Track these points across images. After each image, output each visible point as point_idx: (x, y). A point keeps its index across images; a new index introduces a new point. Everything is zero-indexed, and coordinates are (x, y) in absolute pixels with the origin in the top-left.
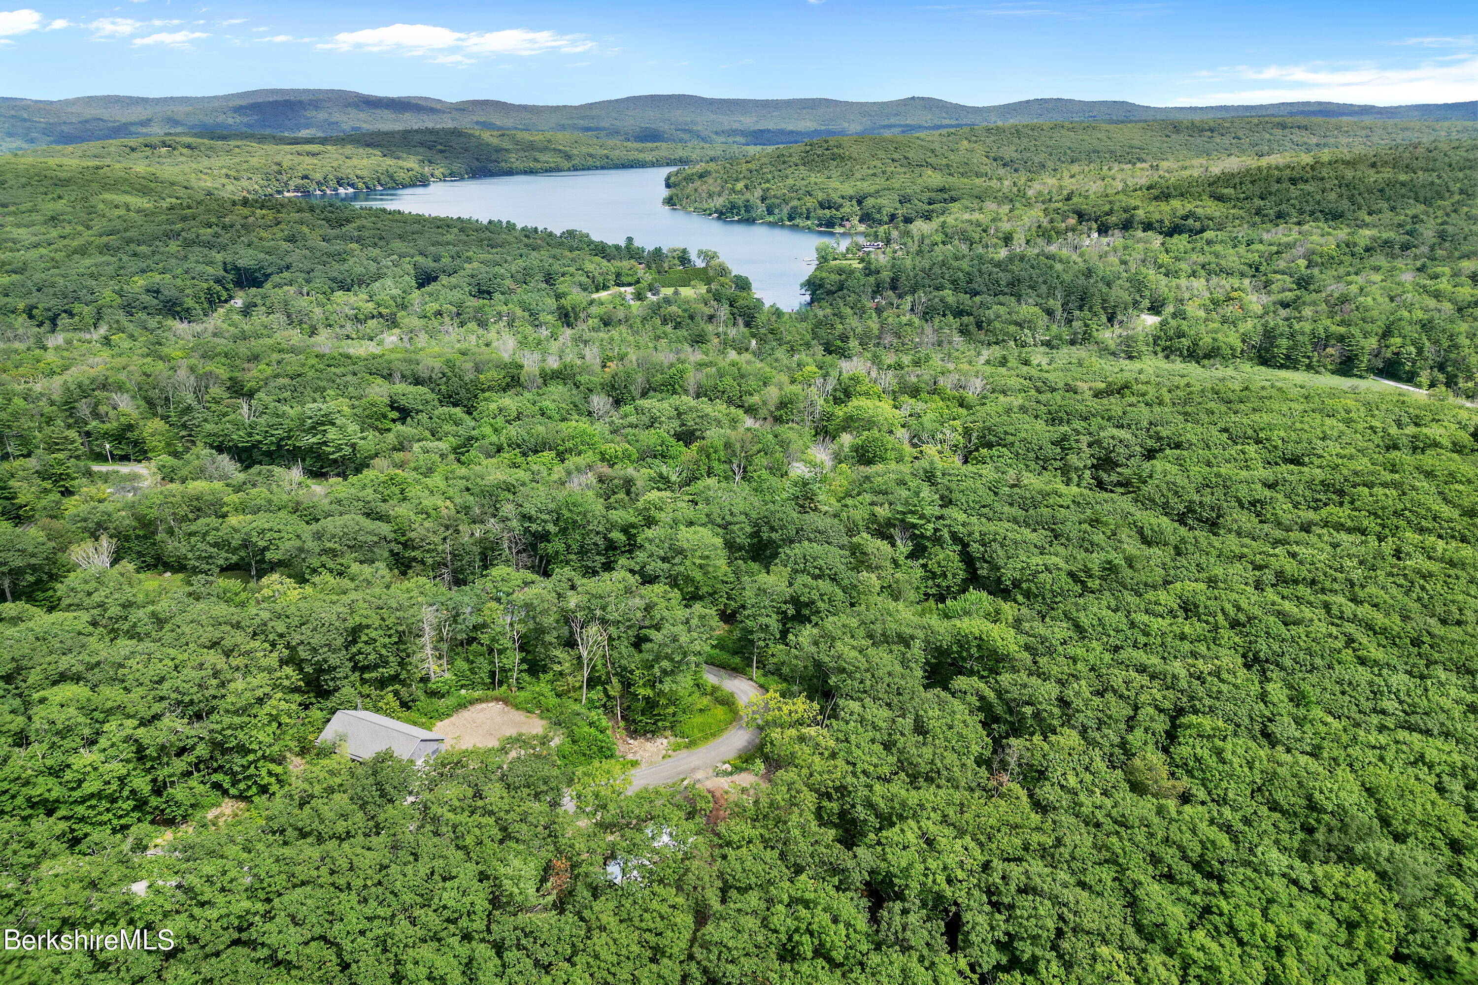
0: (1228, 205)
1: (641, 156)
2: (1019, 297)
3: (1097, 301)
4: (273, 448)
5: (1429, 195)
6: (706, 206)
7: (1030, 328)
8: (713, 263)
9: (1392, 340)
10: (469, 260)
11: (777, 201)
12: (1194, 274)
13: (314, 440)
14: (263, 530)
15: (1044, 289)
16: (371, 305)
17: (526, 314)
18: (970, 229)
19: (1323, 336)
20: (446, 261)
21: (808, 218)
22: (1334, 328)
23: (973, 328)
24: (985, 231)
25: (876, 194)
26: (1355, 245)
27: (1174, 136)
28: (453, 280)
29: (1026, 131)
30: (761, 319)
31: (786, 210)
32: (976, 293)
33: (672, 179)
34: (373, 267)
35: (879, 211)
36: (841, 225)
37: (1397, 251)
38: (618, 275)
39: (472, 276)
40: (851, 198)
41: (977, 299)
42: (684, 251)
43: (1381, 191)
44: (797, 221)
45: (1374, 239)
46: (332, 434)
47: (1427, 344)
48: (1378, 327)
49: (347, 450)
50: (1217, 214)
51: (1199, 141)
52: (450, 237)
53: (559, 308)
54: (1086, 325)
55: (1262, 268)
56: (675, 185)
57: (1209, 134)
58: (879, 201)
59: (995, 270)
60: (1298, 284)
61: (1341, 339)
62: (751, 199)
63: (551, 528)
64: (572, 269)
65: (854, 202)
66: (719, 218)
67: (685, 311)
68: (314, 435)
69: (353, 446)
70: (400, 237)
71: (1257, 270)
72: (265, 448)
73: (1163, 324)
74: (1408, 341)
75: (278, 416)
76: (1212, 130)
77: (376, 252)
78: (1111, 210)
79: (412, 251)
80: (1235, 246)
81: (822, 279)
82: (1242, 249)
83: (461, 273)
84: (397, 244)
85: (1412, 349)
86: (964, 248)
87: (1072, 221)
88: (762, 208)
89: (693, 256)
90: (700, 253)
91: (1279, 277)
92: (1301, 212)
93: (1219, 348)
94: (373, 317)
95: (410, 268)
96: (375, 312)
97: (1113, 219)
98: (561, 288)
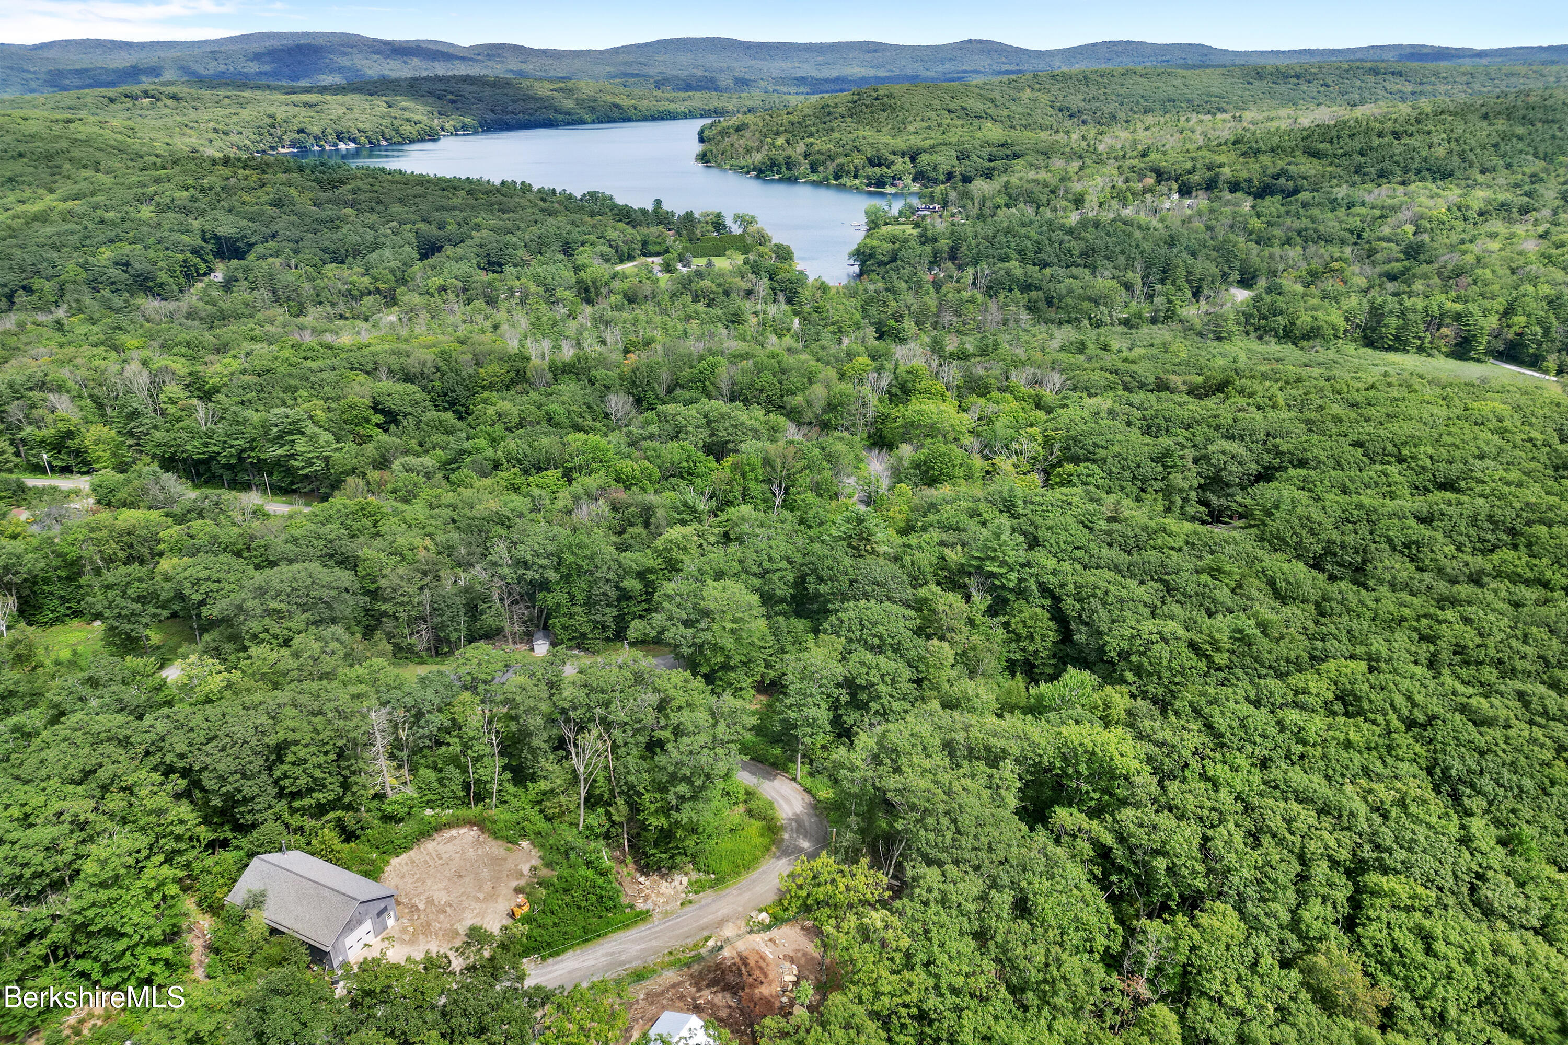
0: (1324, 162)
1: (672, 107)
2: (1093, 269)
3: (1181, 273)
4: (233, 461)
5: (1550, 150)
6: (743, 163)
7: (1106, 305)
8: (751, 229)
9: (1516, 319)
10: (478, 227)
11: (821, 158)
12: (1288, 241)
13: (280, 452)
14: (199, 580)
15: (1122, 260)
16: (367, 280)
17: (541, 289)
18: (1036, 189)
19: (1437, 313)
20: (451, 228)
21: (856, 177)
22: (1449, 305)
23: (1042, 305)
24: (1053, 192)
25: (932, 149)
26: (1468, 207)
27: (1256, 83)
28: (459, 250)
29: (1094, 77)
30: (805, 294)
31: (832, 167)
32: (1045, 265)
33: (707, 133)
34: (369, 235)
35: (935, 168)
36: (893, 185)
37: (1516, 215)
38: (645, 243)
39: (481, 246)
40: (903, 154)
41: (1048, 271)
42: (719, 215)
43: (1496, 146)
44: (844, 180)
45: (1488, 202)
46: (301, 445)
47: (1555, 323)
48: (1499, 304)
49: (319, 465)
50: (1313, 172)
51: (1283, 88)
52: (456, 201)
53: (578, 282)
54: (1169, 301)
55: (1365, 235)
56: (709, 140)
57: (1294, 80)
58: (934, 157)
59: (1067, 238)
60: (1407, 253)
61: (1458, 317)
62: (793, 154)
63: (551, 575)
64: (592, 238)
65: (907, 159)
66: (758, 177)
67: (719, 285)
68: (282, 446)
69: (327, 459)
70: (401, 200)
71: (1359, 236)
72: (223, 461)
73: (1257, 299)
74: (1533, 321)
75: (238, 423)
76: (1297, 77)
77: (373, 218)
78: (1194, 167)
79: (413, 217)
80: (1333, 210)
81: (872, 248)
82: (1341, 213)
83: (469, 242)
84: (396, 208)
85: (1538, 329)
86: (1030, 211)
87: (1150, 181)
88: (805, 166)
89: (729, 222)
90: (737, 218)
91: (1384, 244)
92: (1406, 170)
93: (1319, 328)
94: (370, 293)
95: (411, 237)
96: (371, 288)
97: (1195, 178)
98: (581, 260)
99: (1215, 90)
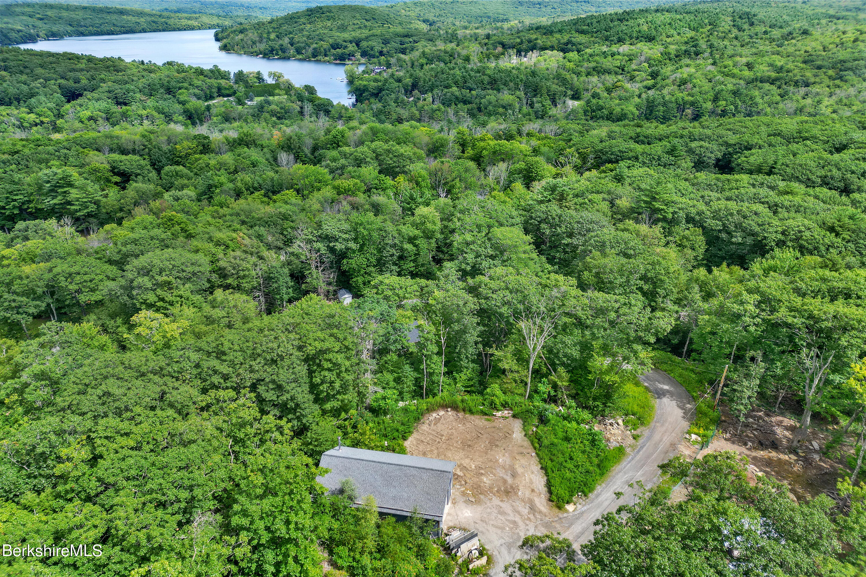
0: (587, 36)
1: (190, 22)
2: (498, 90)
3: (544, 91)
4: (16, 212)
5: (695, 25)
6: (252, 50)
7: (511, 109)
8: (281, 80)
9: (720, 103)
10: (103, 81)
11: (303, 45)
12: (588, 74)
13: (55, 201)
14: (70, 275)
15: (512, 84)
16: (32, 116)
17: (162, 116)
18: (442, 54)
19: (681, 103)
20: (84, 82)
21: (326, 55)
22: (686, 98)
23: (475, 111)
24: (451, 56)
25: (367, 39)
26: (670, 54)
27: (520, 8)
28: (95, 95)
29: (437, 4)
30: (333, 111)
31: (310, 50)
32: (471, 90)
33: (220, 35)
34: (25, 88)
35: (372, 49)
36: (349, 59)
37: (693, 56)
38: (219, 89)
39: (109, 92)
40: (351, 42)
41: (473, 92)
42: (259, 73)
43: (670, 24)
44: (319, 58)
45: (677, 51)
46: (74, 194)
47: (740, 103)
48: (710, 95)
49: (92, 208)
50: (584, 41)
52: (83, 66)
53: (184, 112)
54: (543, 106)
55: (626, 69)
56: (223, 38)
58: (370, 43)
59: (478, 75)
60: (652, 76)
61: (692, 104)
62: (284, 44)
64: (185, 85)
65: (354, 44)
66: (264, 57)
67: (281, 108)
68: (54, 198)
69: (97, 203)
70: (42, 66)
71: (623, 70)
72: (8, 213)
73: (588, 102)
74: (729, 103)
75: (13, 182)
77: (24, 77)
78: (522, 41)
79: (55, 76)
80: (605, 58)
81: (365, 86)
82: (609, 58)
83: (100, 90)
84: (39, 71)
85: (732, 107)
86: (442, 65)
87: (500, 49)
88: (292, 51)
89: (266, 77)
90: (270, 74)
91: (638, 73)
92: (631, 38)
93: (625, 114)
94: (36, 125)
95: (56, 88)
96: (38, 121)
97: (524, 46)
98: (182, 98)
99: (500, 11)
